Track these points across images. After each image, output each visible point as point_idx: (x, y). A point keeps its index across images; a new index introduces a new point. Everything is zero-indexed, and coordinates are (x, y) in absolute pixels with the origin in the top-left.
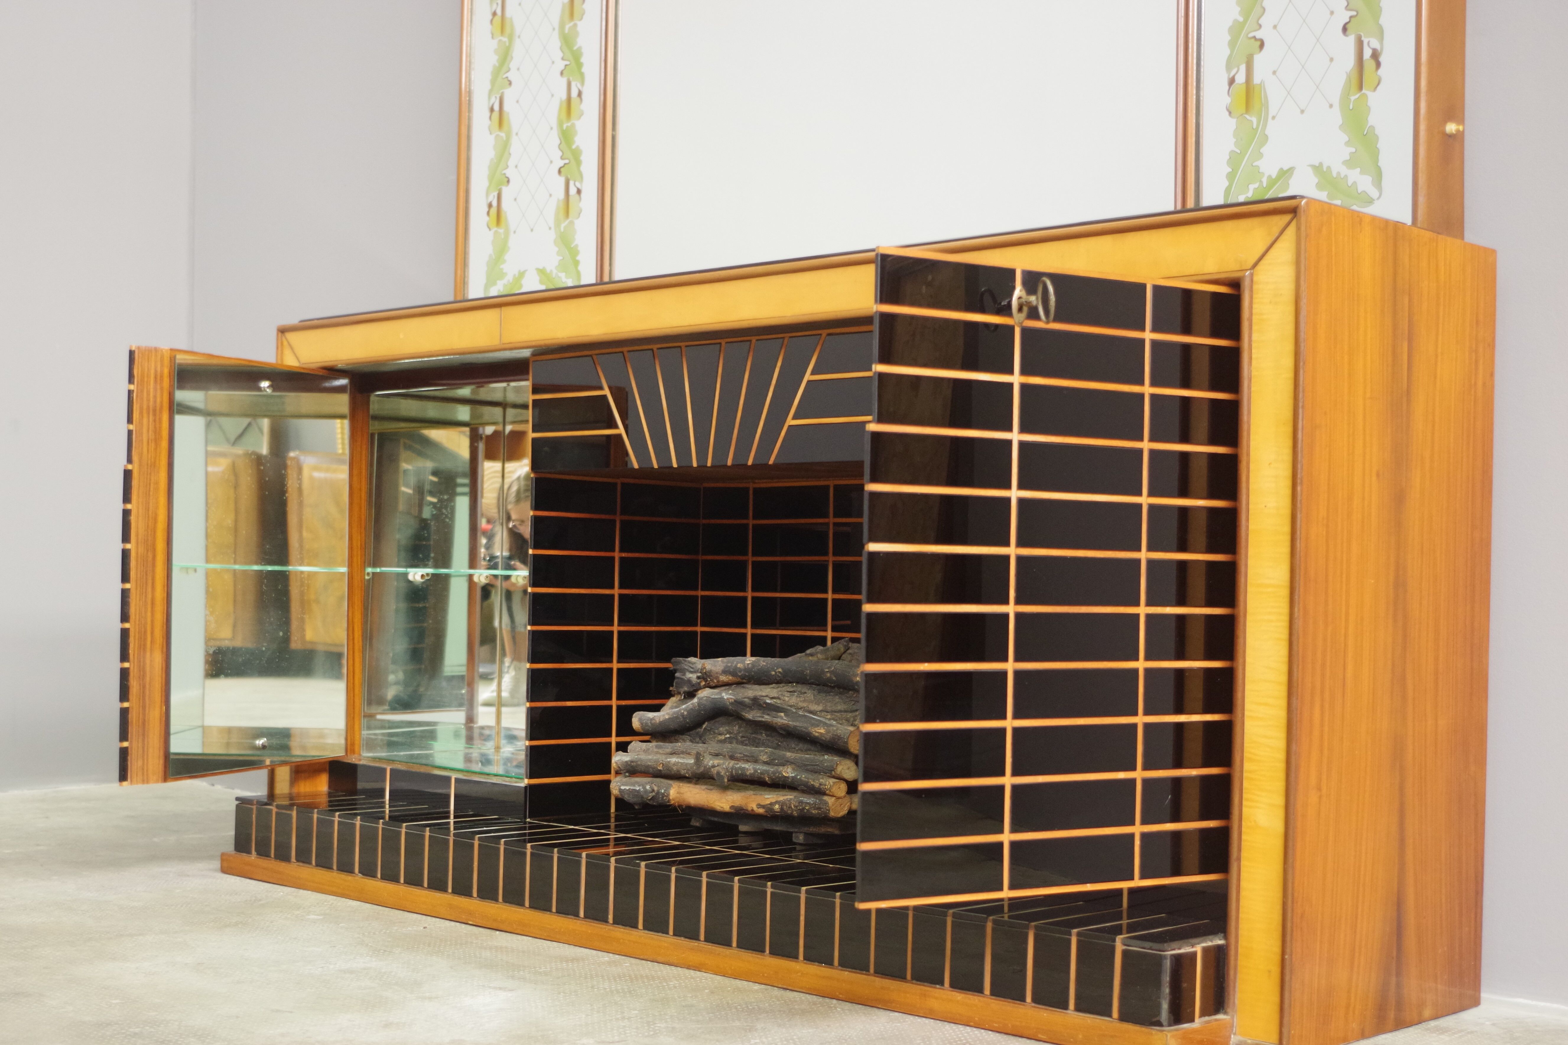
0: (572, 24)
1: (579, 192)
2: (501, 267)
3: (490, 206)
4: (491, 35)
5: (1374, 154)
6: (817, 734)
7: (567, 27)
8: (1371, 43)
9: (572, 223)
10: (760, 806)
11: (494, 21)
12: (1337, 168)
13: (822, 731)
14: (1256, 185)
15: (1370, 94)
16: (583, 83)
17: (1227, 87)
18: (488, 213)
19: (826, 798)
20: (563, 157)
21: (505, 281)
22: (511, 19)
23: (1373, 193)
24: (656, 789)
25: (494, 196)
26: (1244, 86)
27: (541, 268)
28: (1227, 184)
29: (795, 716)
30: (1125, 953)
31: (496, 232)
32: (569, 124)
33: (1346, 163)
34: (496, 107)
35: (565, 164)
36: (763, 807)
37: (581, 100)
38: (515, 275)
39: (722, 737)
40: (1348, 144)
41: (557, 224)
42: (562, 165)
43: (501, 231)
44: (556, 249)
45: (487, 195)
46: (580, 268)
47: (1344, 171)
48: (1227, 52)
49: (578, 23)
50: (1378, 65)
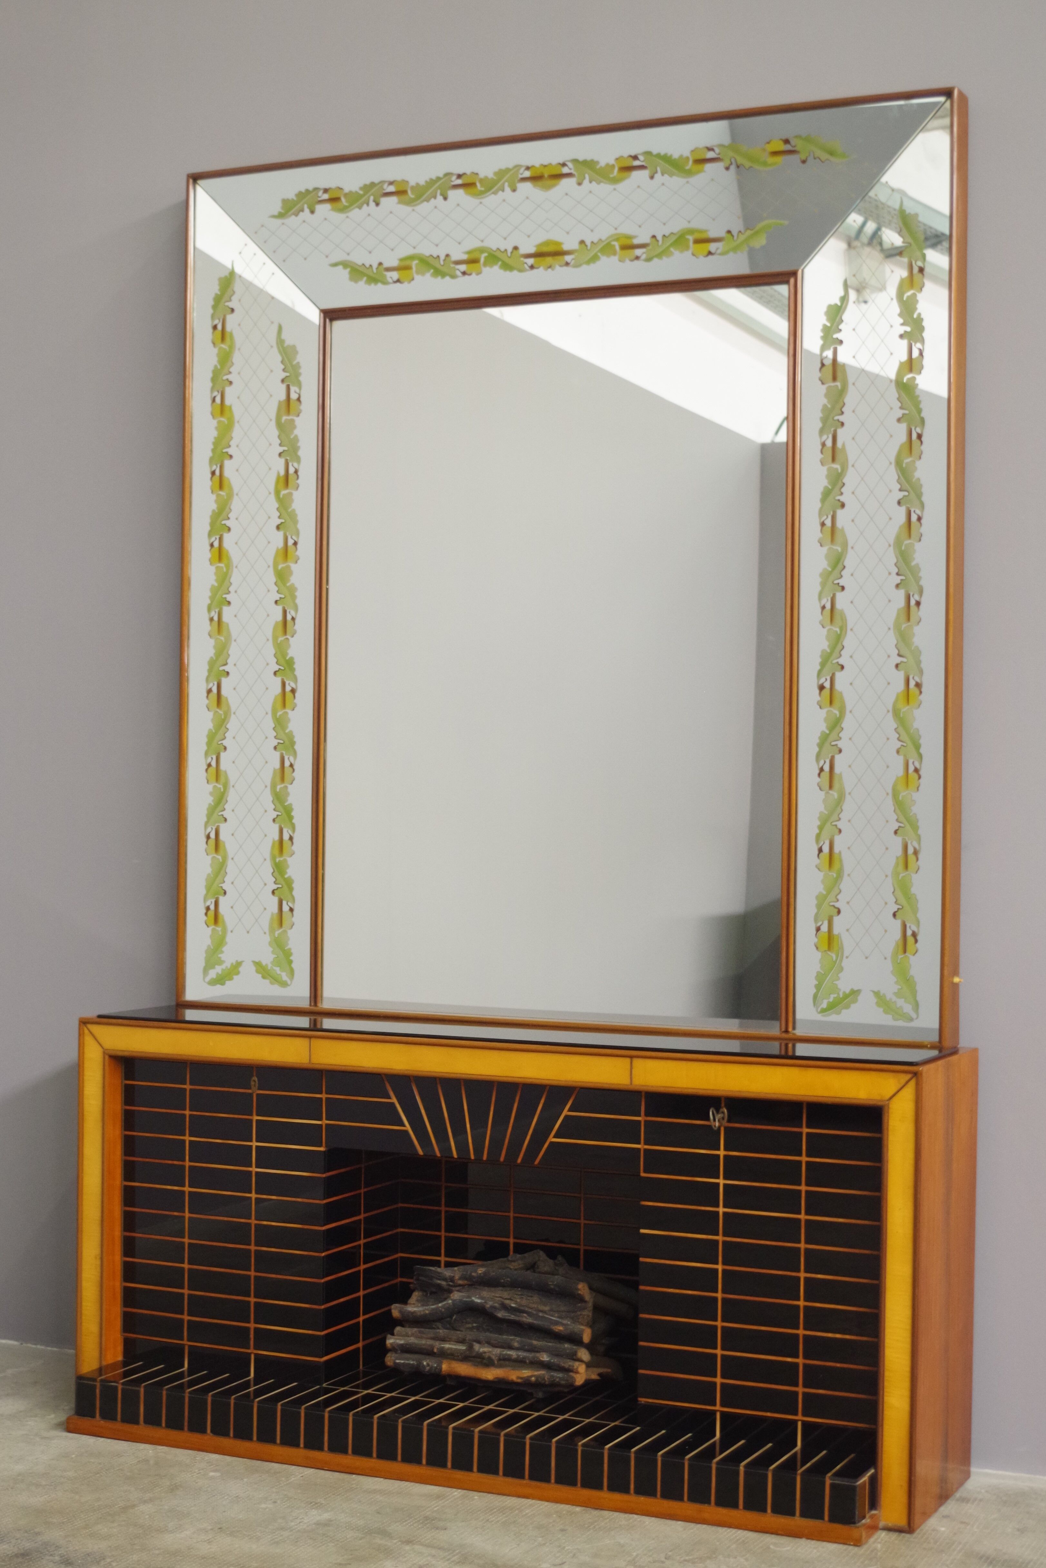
0: (283, 785)
1: (291, 910)
2: (219, 956)
3: (208, 909)
4: (206, 781)
5: (914, 993)
6: (557, 1330)
7: (279, 787)
8: (911, 928)
9: (285, 931)
10: (518, 1378)
11: (209, 770)
12: (890, 996)
13: (561, 1328)
14: (835, 996)
15: (912, 957)
16: (294, 831)
17: (815, 932)
18: (206, 914)
19: (571, 1374)
20: (276, 882)
21: (223, 966)
22: (226, 772)
23: (914, 1016)
24: (430, 1364)
25: (212, 902)
26: (827, 934)
27: (257, 961)
28: (815, 991)
29: (536, 1317)
30: (833, 1486)
31: (213, 930)
32: (281, 859)
33: (895, 994)
34: (213, 835)
35: (278, 888)
36: (521, 1378)
37: (292, 843)
38: (232, 964)
39: (470, 1325)
40: (896, 983)
41: (272, 931)
42: (276, 888)
43: (219, 929)
44: (271, 949)
45: (205, 900)
46: (293, 965)
47: (894, 998)
48: (815, 911)
49: (290, 787)
50: (916, 941)
